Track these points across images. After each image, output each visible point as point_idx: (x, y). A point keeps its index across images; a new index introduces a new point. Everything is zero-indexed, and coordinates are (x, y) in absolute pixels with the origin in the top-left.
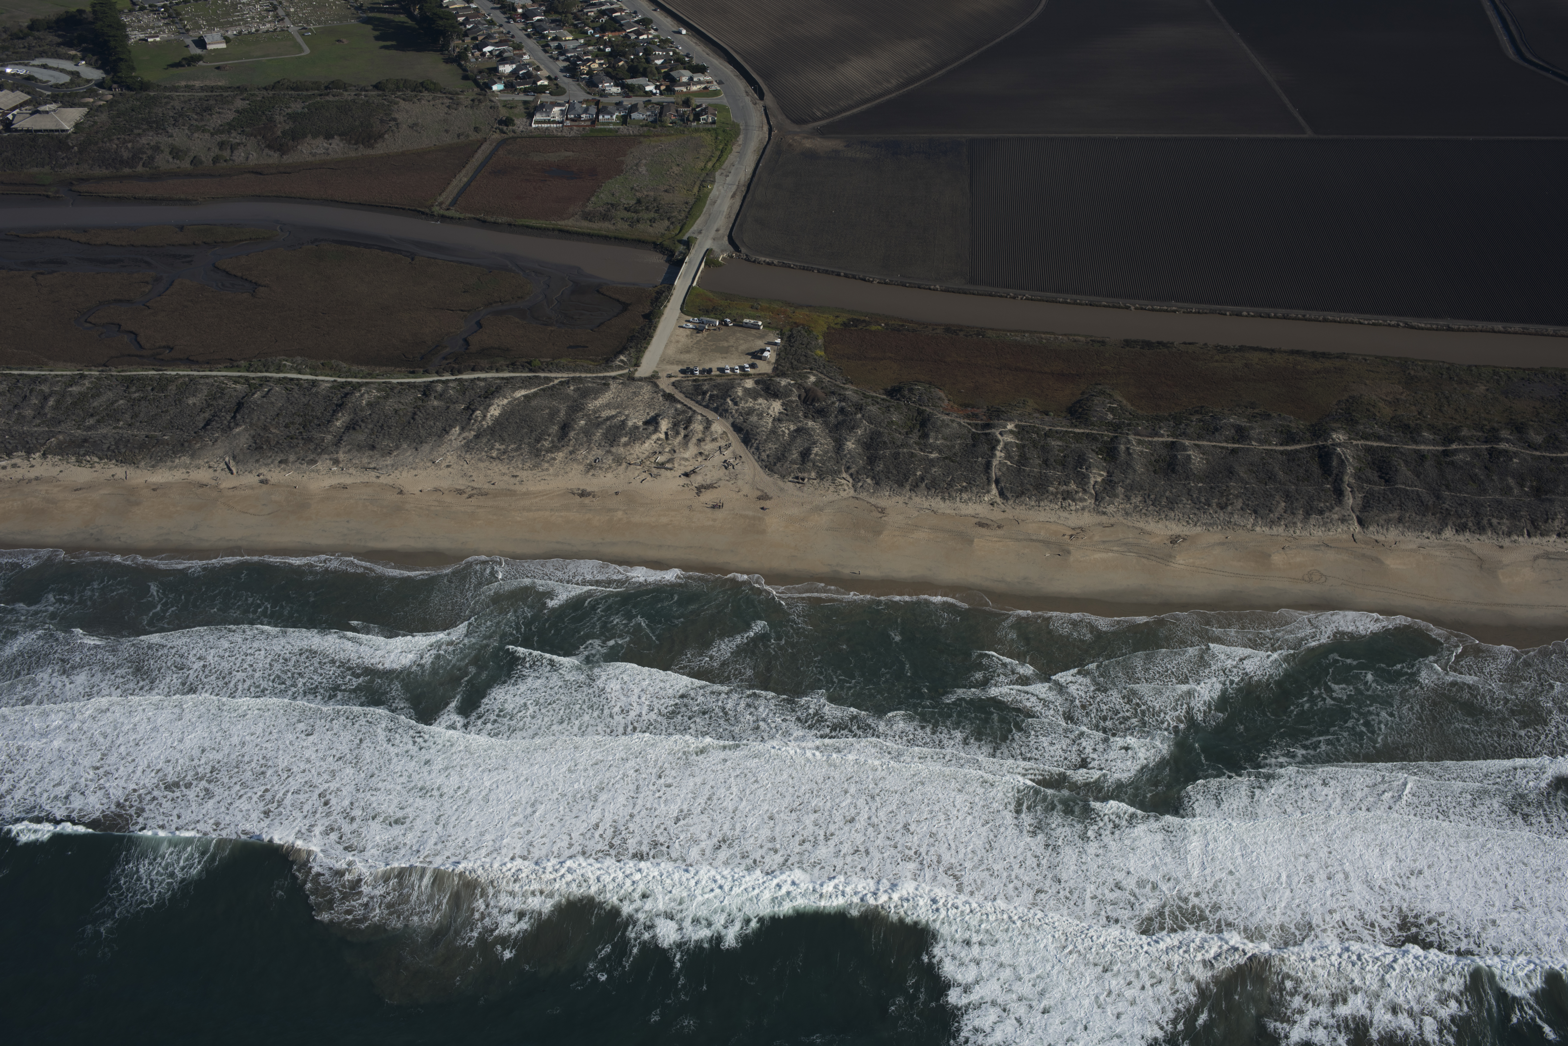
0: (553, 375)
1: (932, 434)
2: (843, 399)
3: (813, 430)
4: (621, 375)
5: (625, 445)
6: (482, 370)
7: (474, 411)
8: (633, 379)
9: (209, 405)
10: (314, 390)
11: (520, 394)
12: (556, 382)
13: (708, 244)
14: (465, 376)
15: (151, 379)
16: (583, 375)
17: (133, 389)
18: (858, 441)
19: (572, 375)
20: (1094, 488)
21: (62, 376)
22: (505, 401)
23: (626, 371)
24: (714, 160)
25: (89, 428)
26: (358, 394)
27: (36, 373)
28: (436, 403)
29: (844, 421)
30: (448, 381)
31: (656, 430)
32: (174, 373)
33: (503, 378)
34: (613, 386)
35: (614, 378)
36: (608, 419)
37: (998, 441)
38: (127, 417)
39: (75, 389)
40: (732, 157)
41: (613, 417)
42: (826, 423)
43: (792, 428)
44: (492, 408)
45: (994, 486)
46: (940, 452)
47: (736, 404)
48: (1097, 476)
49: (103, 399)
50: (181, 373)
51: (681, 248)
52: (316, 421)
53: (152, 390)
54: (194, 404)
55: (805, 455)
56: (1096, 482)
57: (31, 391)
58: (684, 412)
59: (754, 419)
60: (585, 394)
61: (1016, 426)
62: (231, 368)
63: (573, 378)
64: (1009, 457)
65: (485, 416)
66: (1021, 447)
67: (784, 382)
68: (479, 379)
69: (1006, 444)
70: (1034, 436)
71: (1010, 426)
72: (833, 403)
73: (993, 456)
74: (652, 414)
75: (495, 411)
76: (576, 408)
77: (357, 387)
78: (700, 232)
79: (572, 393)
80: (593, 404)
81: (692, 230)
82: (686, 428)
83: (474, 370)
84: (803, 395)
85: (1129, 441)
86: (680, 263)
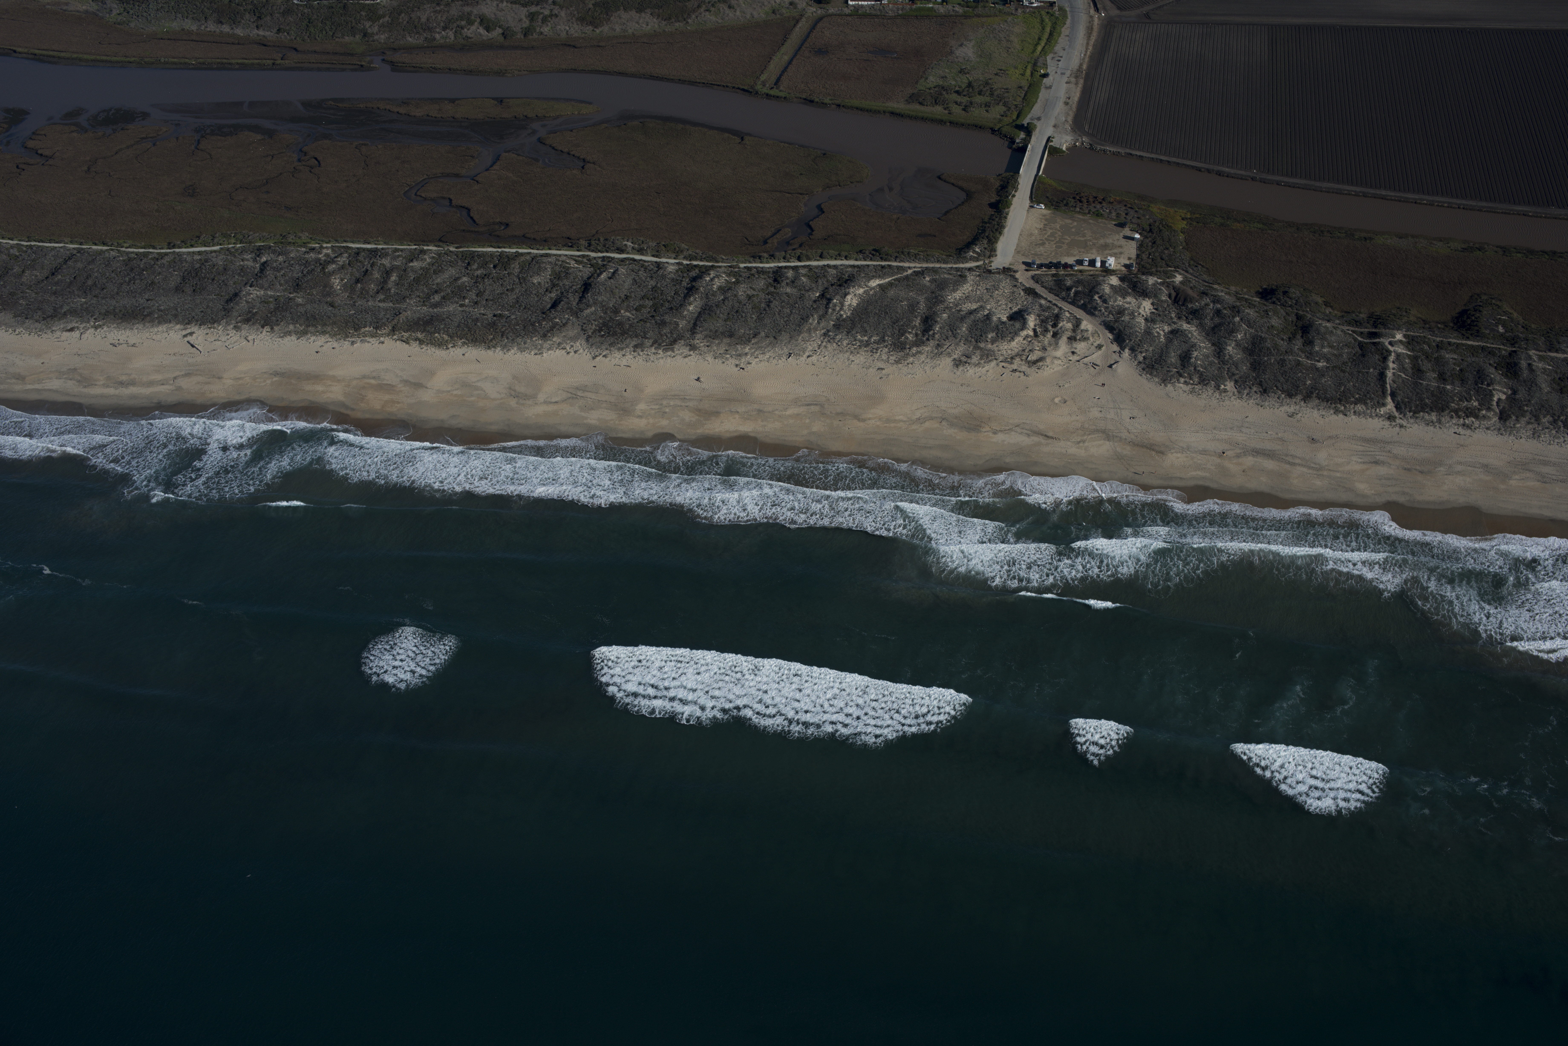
0: (906, 265)
1: (1317, 342)
2: (1216, 300)
3: (1190, 332)
4: (977, 267)
5: (993, 342)
6: (831, 258)
7: (829, 300)
8: (990, 272)
9: (554, 285)
10: (661, 272)
11: (874, 283)
12: (910, 272)
13: (1049, 132)
14: (814, 263)
15: (492, 255)
16: (937, 265)
17: (475, 266)
18: (1238, 345)
19: (925, 265)
20: (1498, 405)
21: (402, 250)
22: (861, 291)
23: (980, 263)
24: (1043, 43)
25: (435, 305)
26: (708, 279)
27: (374, 246)
28: (788, 290)
29: (1220, 324)
30: (797, 267)
31: (1024, 327)
32: (514, 250)
33: (853, 266)
34: (971, 277)
35: (970, 269)
36: (971, 312)
37: (1389, 352)
38: (472, 295)
39: (415, 264)
40: (1062, 41)
41: (975, 311)
42: (1201, 326)
43: (1167, 328)
44: (849, 297)
45: (1389, 399)
46: (1328, 360)
47: (1105, 301)
48: (1500, 395)
49: (446, 275)
50: (520, 251)
51: (1022, 135)
52: (667, 305)
53: (495, 267)
54: (539, 283)
55: (1185, 358)
56: (1499, 399)
57: (372, 265)
58: (1049, 308)
59: (1126, 318)
60: (942, 285)
61: (1405, 336)
62: (571, 247)
63: (927, 268)
64: (1402, 369)
65: (842, 305)
66: (1414, 359)
67: (1151, 280)
68: (828, 266)
69: (1398, 355)
70: (1426, 347)
71: (1399, 336)
72: (1207, 305)
73: (1386, 368)
74: (1015, 309)
75: (852, 300)
76: (935, 299)
77: (705, 270)
78: (1039, 119)
79: (928, 284)
80: (953, 297)
81: (1029, 116)
82: (1055, 325)
83: (822, 257)
84: (1174, 294)
85: (1530, 357)
86: (1023, 150)
